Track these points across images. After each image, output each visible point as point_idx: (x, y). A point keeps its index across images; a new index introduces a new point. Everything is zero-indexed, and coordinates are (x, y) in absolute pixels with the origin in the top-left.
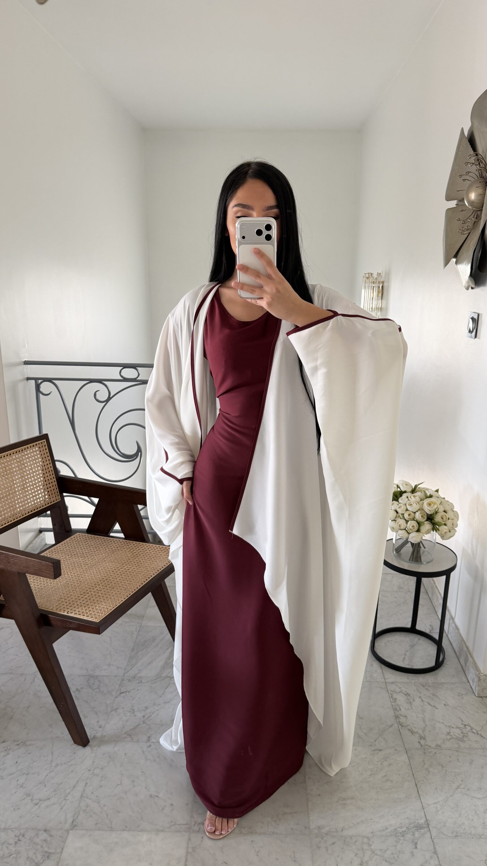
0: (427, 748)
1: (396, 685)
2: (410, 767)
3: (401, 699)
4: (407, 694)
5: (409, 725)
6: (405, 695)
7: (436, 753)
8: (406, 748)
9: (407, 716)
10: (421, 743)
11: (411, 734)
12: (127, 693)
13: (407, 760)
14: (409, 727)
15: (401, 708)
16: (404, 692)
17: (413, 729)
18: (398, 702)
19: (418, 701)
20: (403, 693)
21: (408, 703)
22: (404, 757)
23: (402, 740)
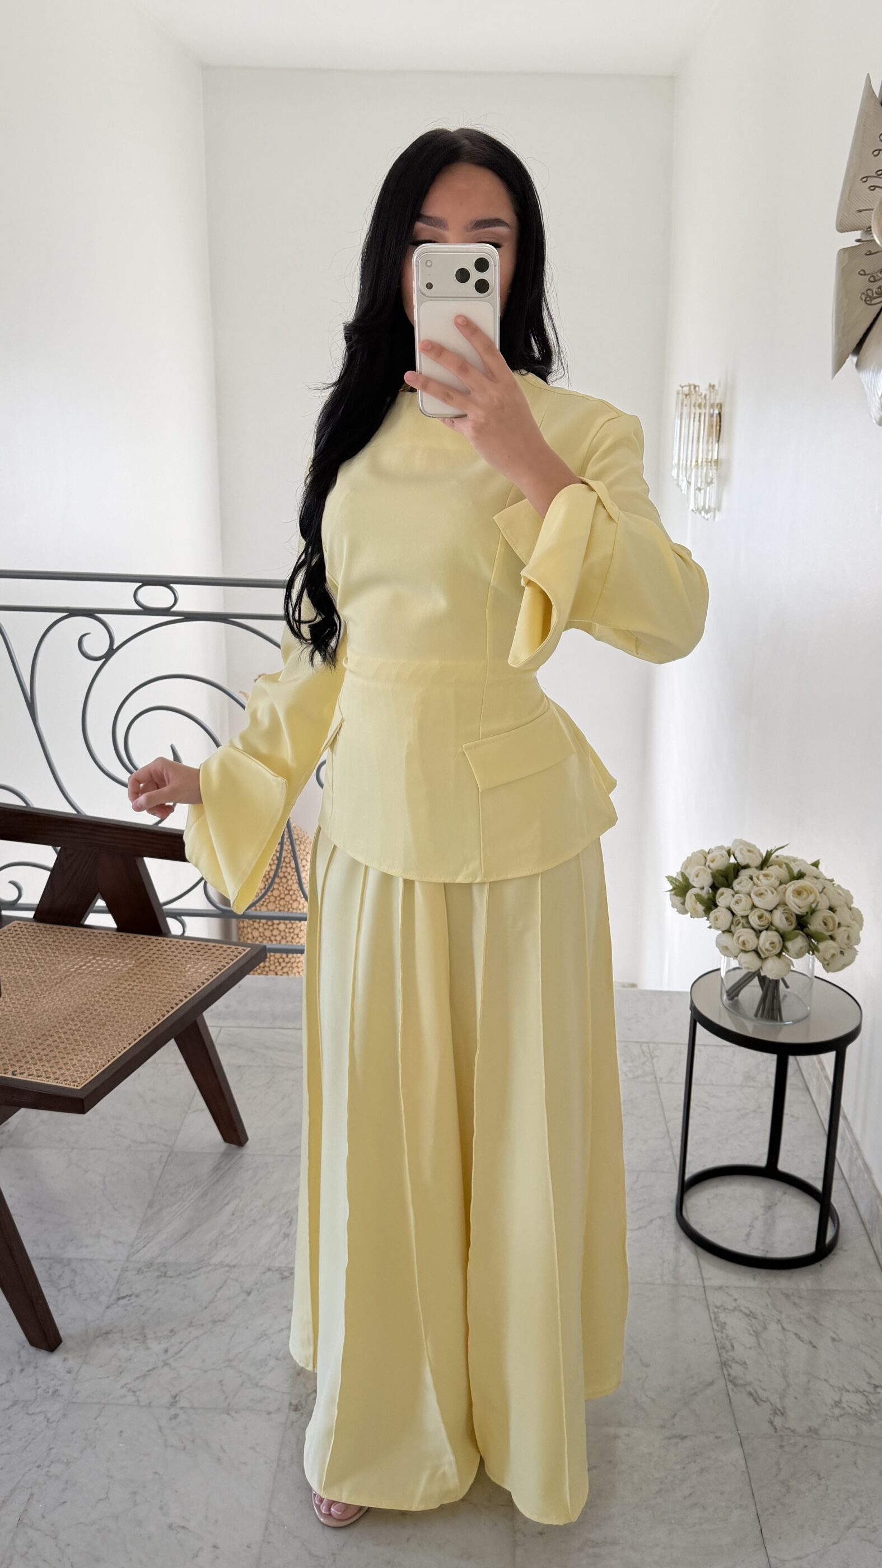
0: (788, 1435)
1: (727, 1293)
2: (747, 1475)
3: (736, 1326)
4: (751, 1315)
5: (750, 1384)
6: (745, 1317)
7: (806, 1446)
8: (742, 1435)
9: (748, 1363)
10: (775, 1423)
11: (753, 1403)
12: (133, 1299)
13: (742, 1462)
14: (749, 1389)
15: (736, 1345)
16: (742, 1308)
17: (760, 1394)
18: (730, 1332)
19: (773, 1327)
20: (741, 1311)
21: (751, 1334)
22: (736, 1454)
23: (734, 1415)
